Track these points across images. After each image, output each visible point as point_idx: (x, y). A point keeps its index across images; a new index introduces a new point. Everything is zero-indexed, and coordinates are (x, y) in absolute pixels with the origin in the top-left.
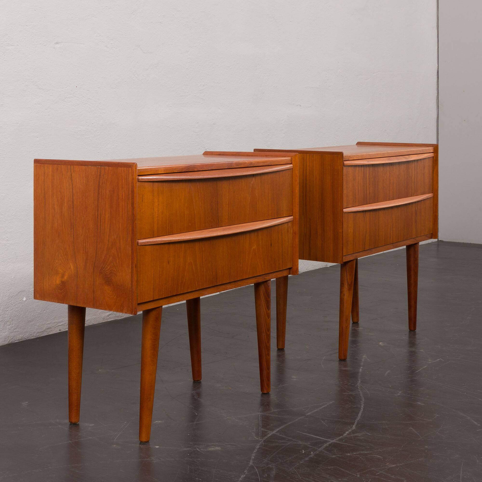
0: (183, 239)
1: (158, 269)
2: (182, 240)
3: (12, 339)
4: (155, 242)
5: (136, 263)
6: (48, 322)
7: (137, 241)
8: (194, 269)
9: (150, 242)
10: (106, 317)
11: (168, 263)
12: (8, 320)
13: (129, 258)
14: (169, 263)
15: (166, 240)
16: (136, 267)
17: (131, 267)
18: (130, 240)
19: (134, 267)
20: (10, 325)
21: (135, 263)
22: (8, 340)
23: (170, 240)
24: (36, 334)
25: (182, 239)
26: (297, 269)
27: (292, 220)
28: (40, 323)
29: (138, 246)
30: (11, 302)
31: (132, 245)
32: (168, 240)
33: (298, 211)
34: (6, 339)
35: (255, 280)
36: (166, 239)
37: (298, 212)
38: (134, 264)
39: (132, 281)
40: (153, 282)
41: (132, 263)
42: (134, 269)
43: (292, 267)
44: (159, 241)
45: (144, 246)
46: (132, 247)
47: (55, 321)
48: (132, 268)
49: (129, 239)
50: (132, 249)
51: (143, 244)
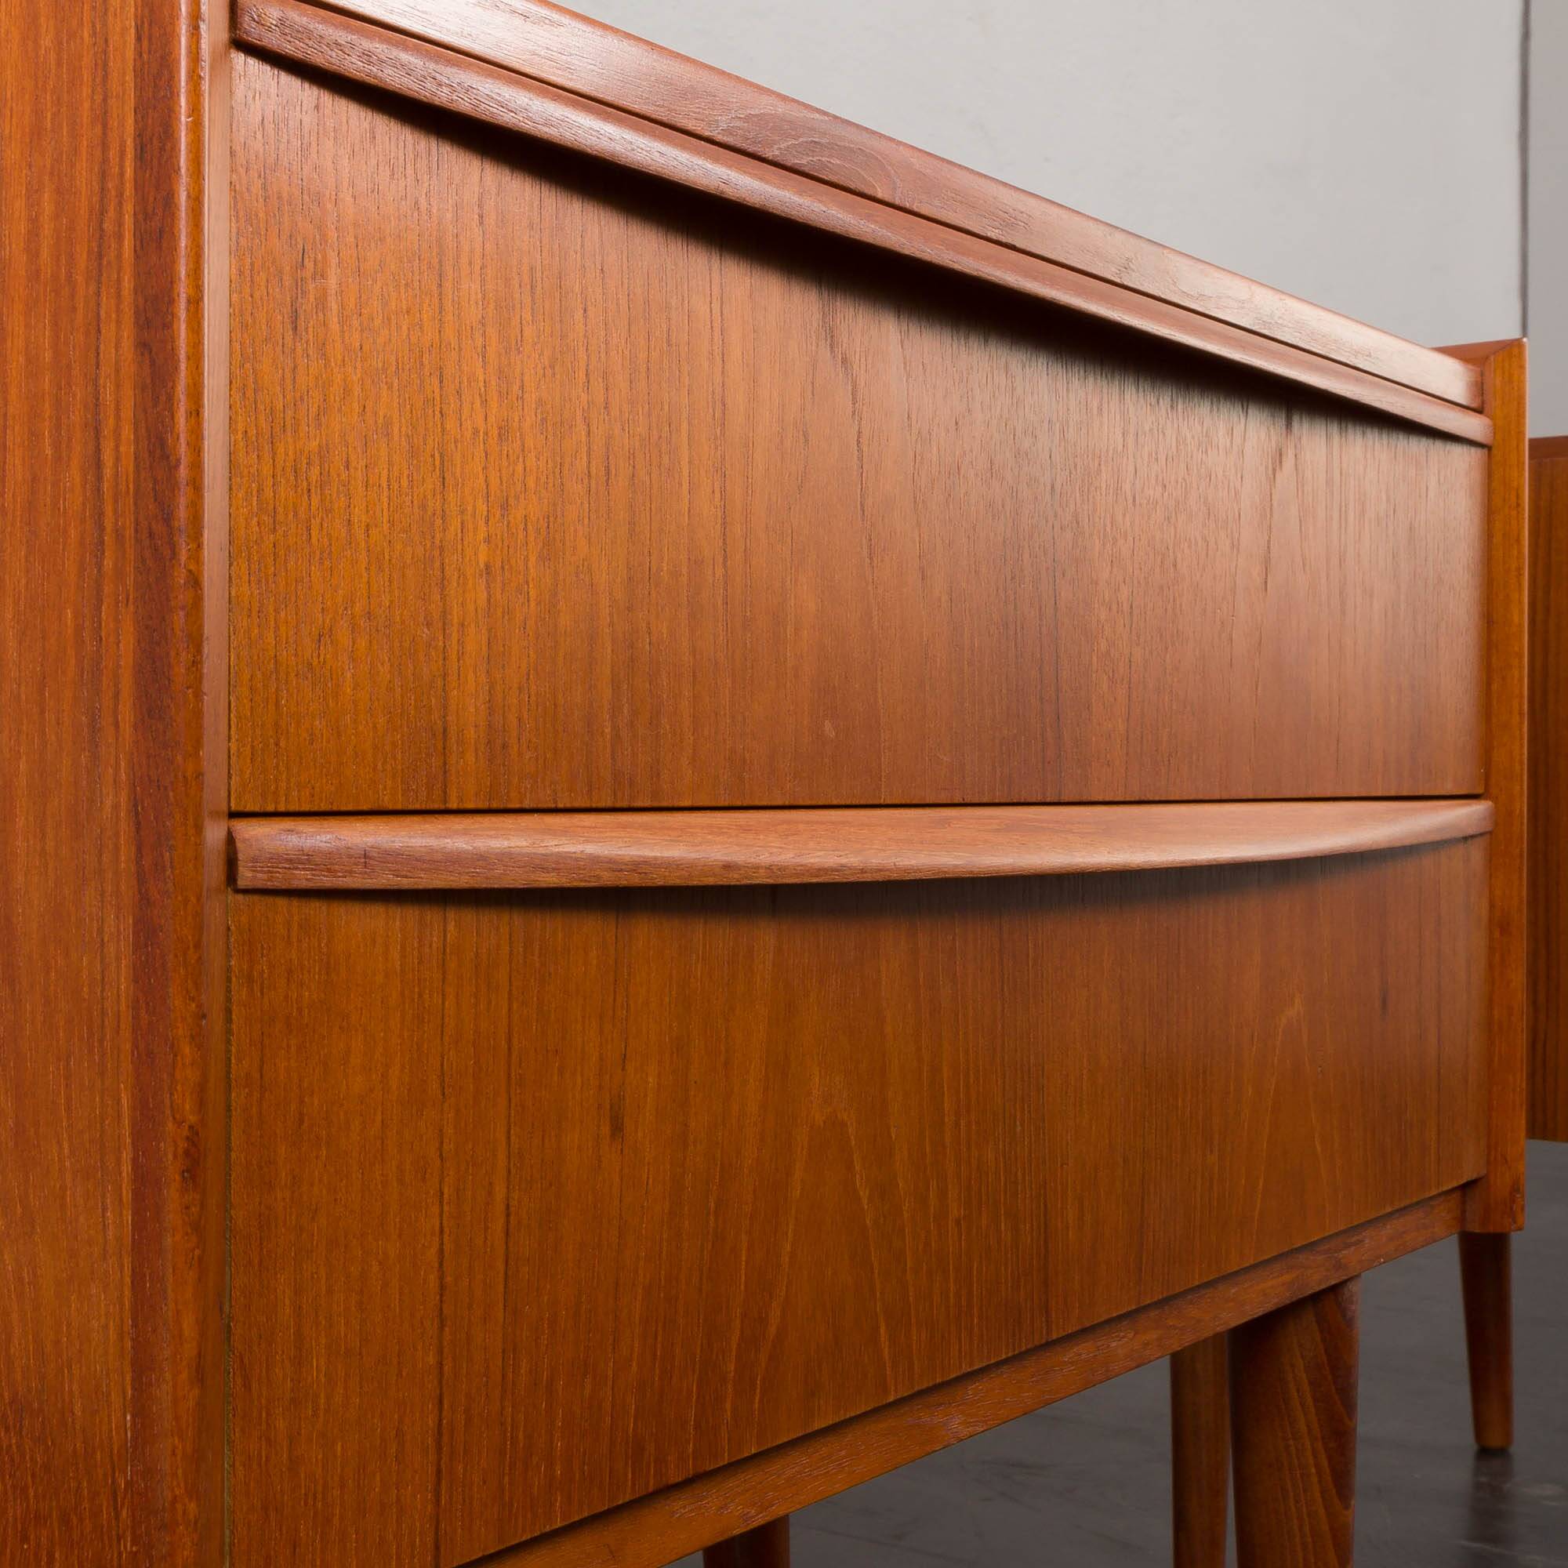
0: (769, 868)
1: (500, 1192)
2: (762, 879)
4: (455, 860)
5: (192, 1119)
7: (214, 833)
8: (864, 1194)
9: (390, 857)
11: (606, 1130)
13: (107, 1044)
14: (617, 1128)
15: (595, 860)
16: (192, 1172)
17: (126, 1168)
18: (116, 807)
19: (172, 1170)
21: (179, 1124)
23: (637, 865)
25: (757, 867)
26: (1518, 1190)
27: (1487, 826)
29: (231, 897)
31: (141, 878)
32: (613, 864)
33: (1521, 763)
35: (1287, 1278)
36: (591, 849)
37: (1522, 770)
38: (170, 1126)
39: (142, 1366)
40: (431, 1360)
41: (147, 1115)
42: (173, 1196)
43: (1483, 1172)
44: (505, 857)
45: (317, 910)
46: (144, 900)
48: (145, 1181)
49: (109, 802)
50: (146, 933)
51: (302, 879)
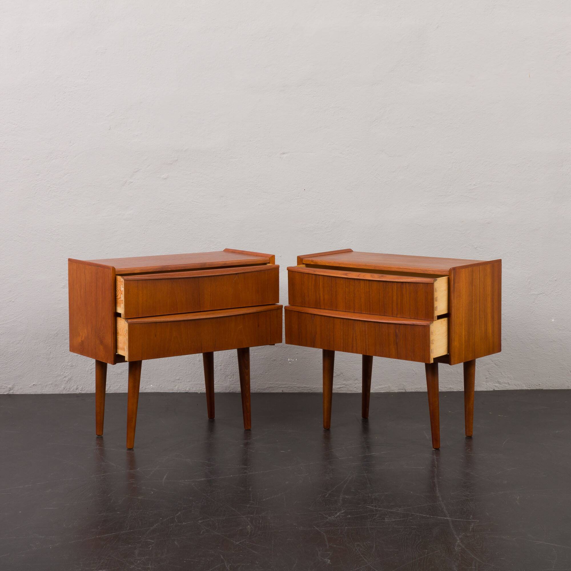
3: (233, 389)
6: (270, 383)
10: (336, 389)
12: (229, 374)
20: (231, 378)
22: (229, 390)
24: (257, 390)
28: (262, 382)
30: (232, 361)
34: (227, 389)
47: (278, 383)
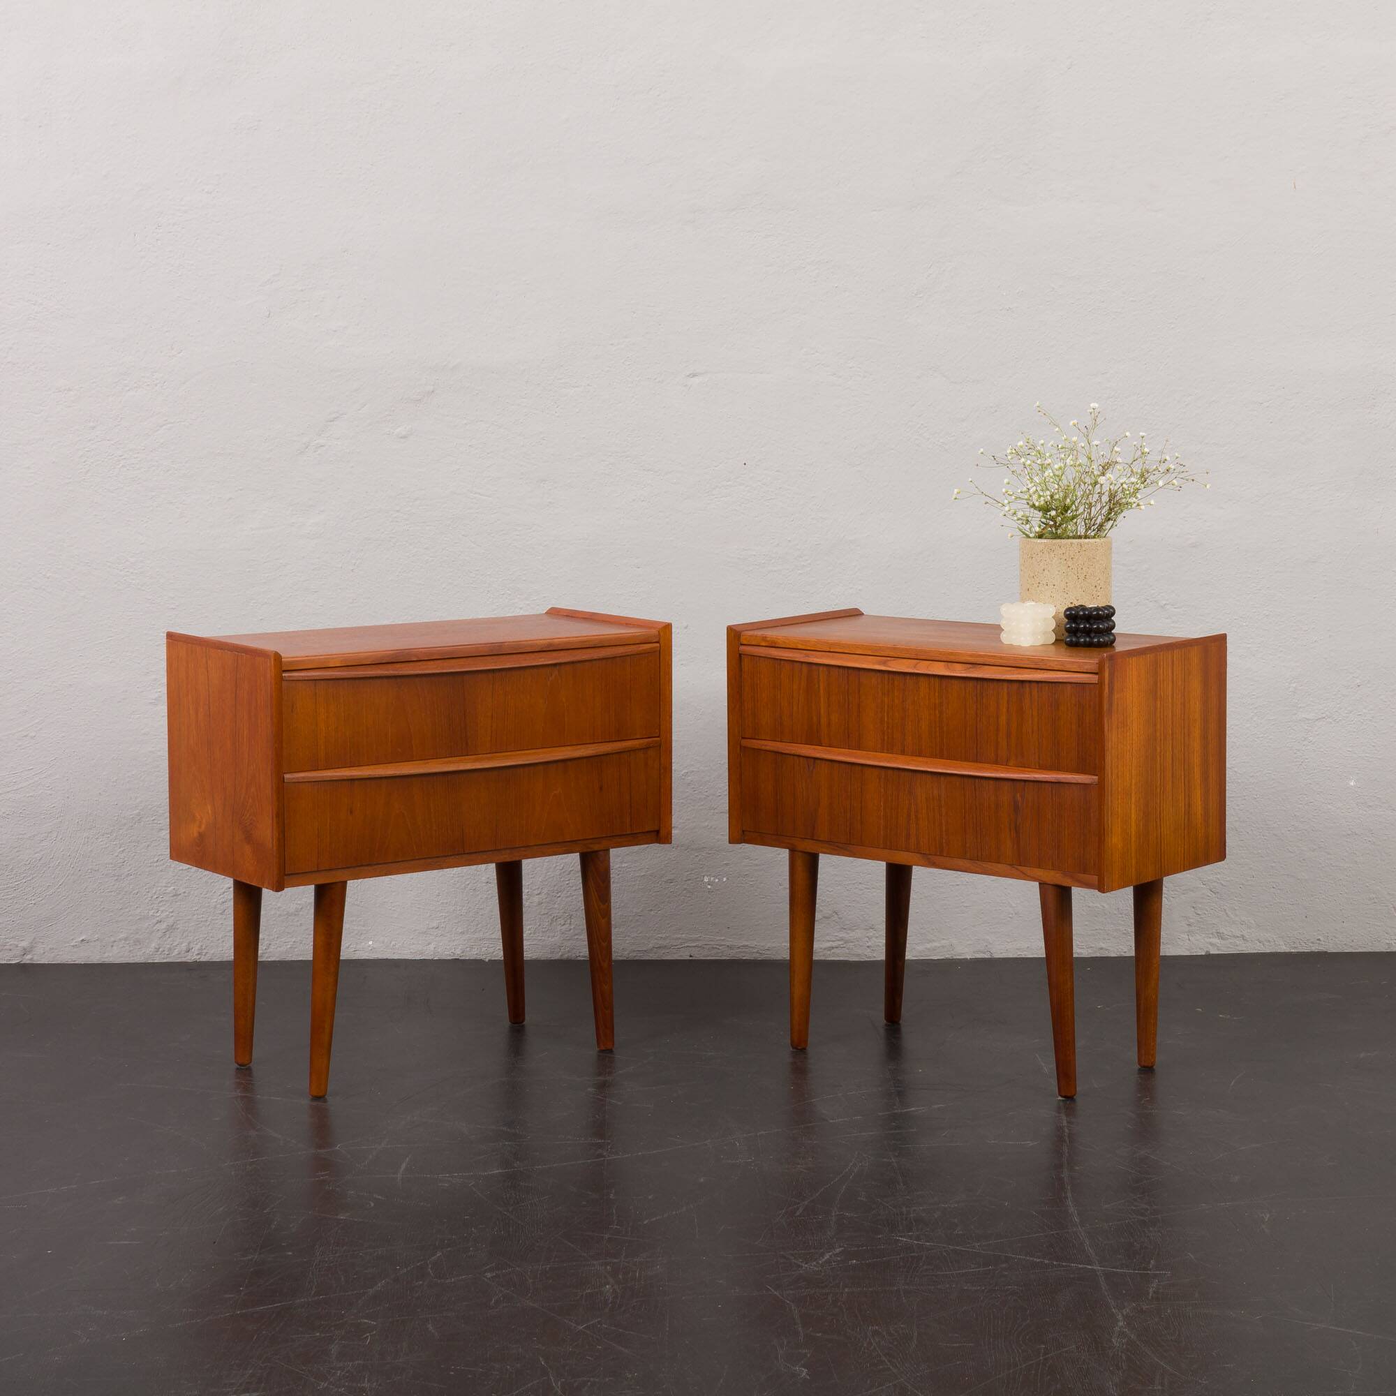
3: (569, 952)
6: (661, 938)
9: (308, 777)
10: (821, 950)
12: (560, 915)
20: (564, 925)
22: (560, 954)
24: (629, 954)
28: (640, 935)
30: (567, 882)
34: (556, 951)
35: (562, 848)
43: (657, 829)
47: (679, 936)
